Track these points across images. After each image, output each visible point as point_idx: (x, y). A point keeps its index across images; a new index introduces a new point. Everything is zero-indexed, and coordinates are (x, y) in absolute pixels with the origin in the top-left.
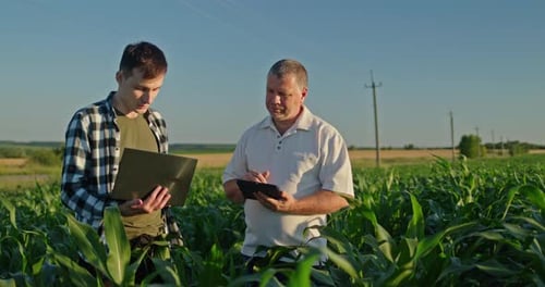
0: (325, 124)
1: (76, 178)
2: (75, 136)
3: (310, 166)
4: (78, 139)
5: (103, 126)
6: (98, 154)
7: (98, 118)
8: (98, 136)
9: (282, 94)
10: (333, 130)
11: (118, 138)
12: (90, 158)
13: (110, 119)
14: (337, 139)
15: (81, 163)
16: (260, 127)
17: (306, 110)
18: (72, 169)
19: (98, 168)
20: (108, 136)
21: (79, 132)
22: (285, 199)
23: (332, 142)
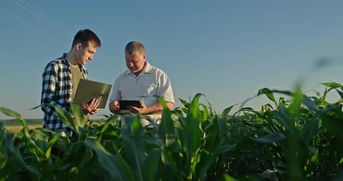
0: (158, 70)
1: (50, 96)
2: (51, 74)
3: (152, 88)
4: (52, 76)
5: (64, 70)
6: (61, 84)
7: (62, 66)
8: (62, 75)
9: (133, 62)
10: (162, 72)
11: (71, 76)
12: (57, 86)
13: (66, 67)
14: (164, 76)
15: (53, 88)
16: (125, 75)
17: (148, 65)
18: (49, 91)
19: (61, 91)
20: (66, 75)
21: (52, 73)
22: (142, 107)
23: (162, 77)
